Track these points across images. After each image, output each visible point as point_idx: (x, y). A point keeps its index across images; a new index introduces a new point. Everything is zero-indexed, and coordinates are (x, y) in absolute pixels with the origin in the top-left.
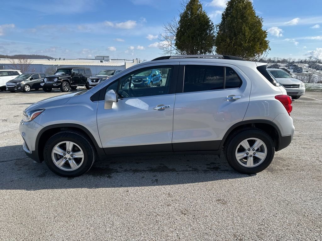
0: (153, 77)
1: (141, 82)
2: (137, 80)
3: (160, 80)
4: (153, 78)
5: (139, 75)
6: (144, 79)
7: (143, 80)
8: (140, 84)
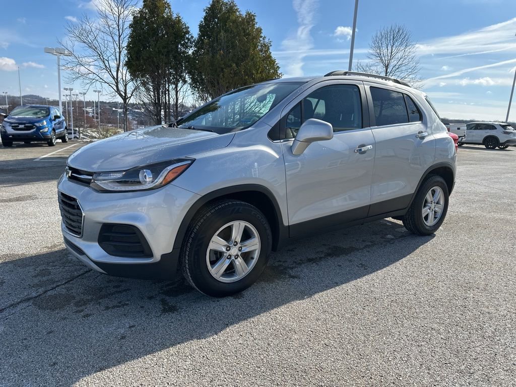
0: (54, 120)
1: (32, 131)
2: (21, 126)
3: (64, 127)
4: (55, 122)
5: (21, 117)
6: (37, 125)
7: (35, 126)
8: (31, 133)
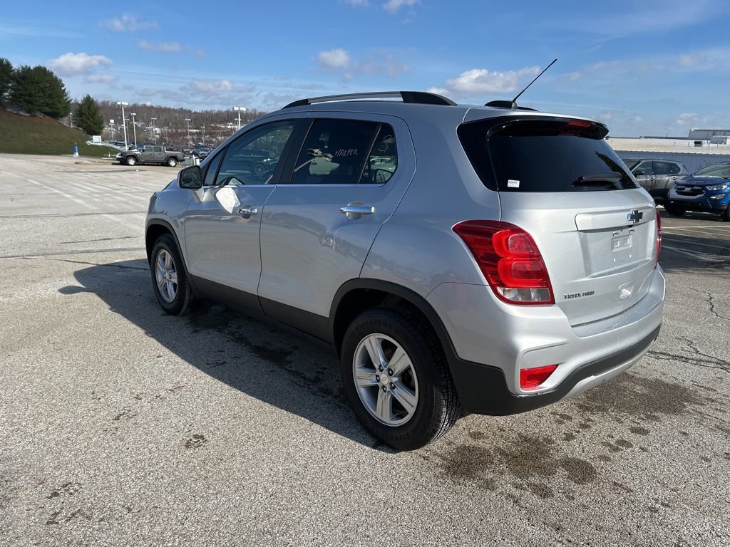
1: (699, 196)
2: (688, 189)
6: (709, 188)
7: (707, 190)
